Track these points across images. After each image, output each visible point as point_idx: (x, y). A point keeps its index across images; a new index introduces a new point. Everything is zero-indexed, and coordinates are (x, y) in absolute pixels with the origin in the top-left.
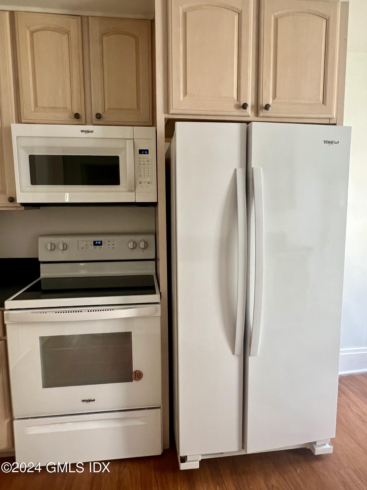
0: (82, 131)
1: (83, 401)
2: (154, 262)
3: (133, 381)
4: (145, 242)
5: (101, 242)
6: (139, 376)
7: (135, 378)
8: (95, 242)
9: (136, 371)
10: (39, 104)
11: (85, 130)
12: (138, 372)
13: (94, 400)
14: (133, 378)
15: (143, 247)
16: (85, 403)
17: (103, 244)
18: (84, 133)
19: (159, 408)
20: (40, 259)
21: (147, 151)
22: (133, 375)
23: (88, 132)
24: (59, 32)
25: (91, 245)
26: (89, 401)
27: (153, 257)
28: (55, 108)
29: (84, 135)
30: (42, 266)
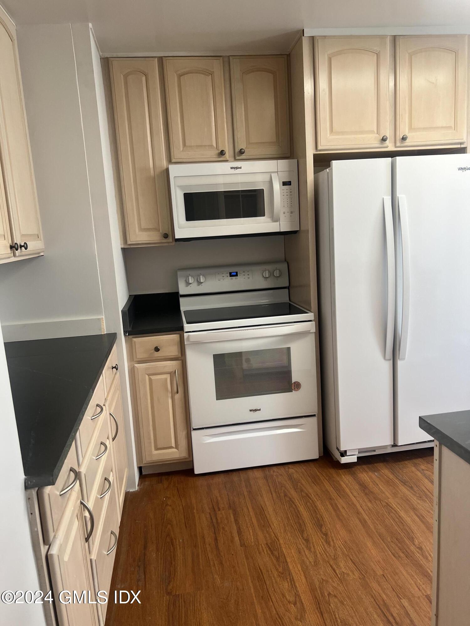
0: (232, 168)
1: (251, 411)
2: (287, 290)
3: (292, 392)
4: (280, 271)
5: (237, 273)
6: (298, 386)
7: (294, 389)
8: (230, 273)
9: (295, 383)
10: (188, 143)
11: (234, 167)
12: (297, 383)
13: (260, 410)
14: (293, 388)
15: (278, 275)
16: (252, 412)
17: (238, 275)
18: (233, 170)
19: (314, 415)
20: (181, 292)
21: (290, 182)
22: (293, 385)
23: (237, 168)
24: (203, 74)
25: (227, 276)
26: (256, 410)
27: (287, 285)
28: (201, 146)
29: (233, 171)
30: (181, 300)
